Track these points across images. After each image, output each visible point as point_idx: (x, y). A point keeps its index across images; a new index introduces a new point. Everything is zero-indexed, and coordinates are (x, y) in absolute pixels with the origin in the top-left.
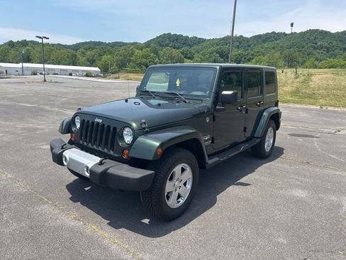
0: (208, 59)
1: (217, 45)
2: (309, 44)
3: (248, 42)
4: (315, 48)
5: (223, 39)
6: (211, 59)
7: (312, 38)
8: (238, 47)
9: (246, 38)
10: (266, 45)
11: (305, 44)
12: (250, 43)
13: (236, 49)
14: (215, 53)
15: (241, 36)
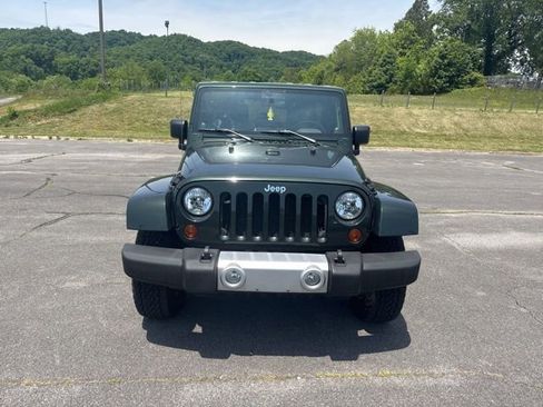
0: (10, 68)
1: (24, 42)
2: (178, 55)
3: (82, 42)
4: (186, 63)
5: (35, 31)
6: (18, 68)
7: (180, 46)
8: (66, 49)
9: (78, 35)
10: (114, 50)
11: (171, 54)
12: (87, 45)
13: (63, 53)
14: (23, 57)
15: (68, 31)
